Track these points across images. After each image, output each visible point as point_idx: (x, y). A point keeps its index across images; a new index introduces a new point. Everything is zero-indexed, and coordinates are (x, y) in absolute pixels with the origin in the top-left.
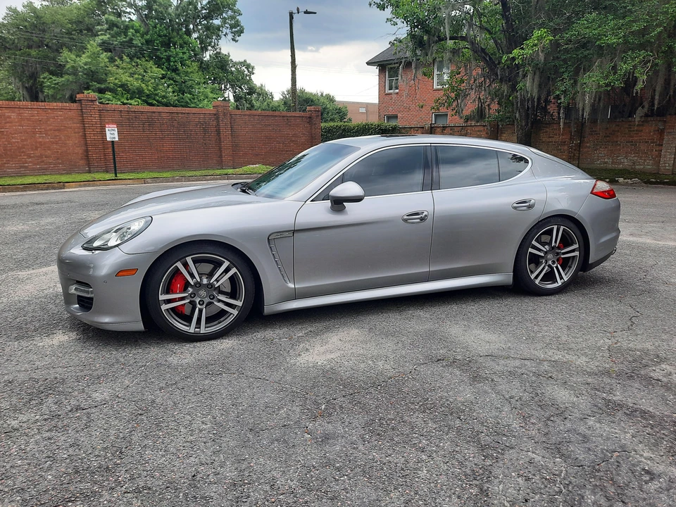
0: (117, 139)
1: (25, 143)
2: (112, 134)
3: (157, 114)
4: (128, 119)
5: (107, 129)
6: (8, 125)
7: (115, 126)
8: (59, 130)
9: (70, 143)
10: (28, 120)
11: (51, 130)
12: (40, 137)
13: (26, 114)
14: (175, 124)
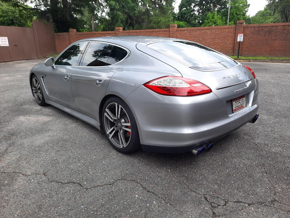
0: (242, 41)
1: (211, 43)
2: (240, 38)
3: (274, 27)
4: (258, 31)
5: (238, 36)
6: (206, 36)
7: (243, 34)
8: (224, 37)
9: (228, 42)
10: (214, 33)
11: (221, 37)
12: (217, 40)
13: (214, 31)
14: (286, 32)
